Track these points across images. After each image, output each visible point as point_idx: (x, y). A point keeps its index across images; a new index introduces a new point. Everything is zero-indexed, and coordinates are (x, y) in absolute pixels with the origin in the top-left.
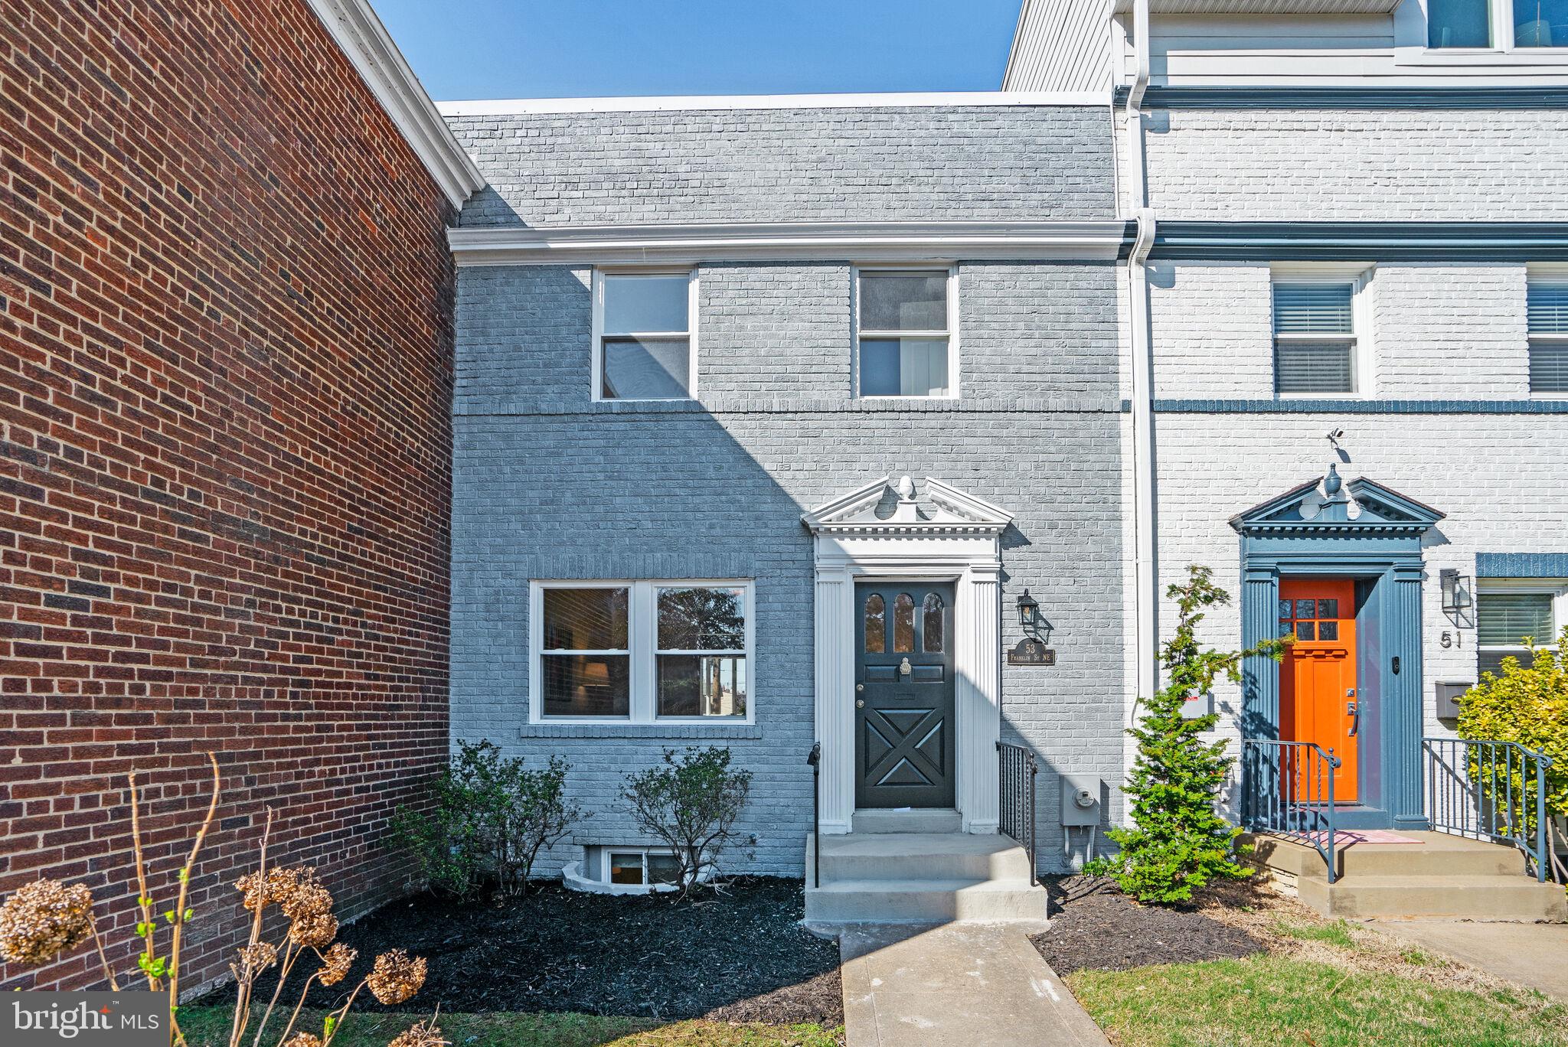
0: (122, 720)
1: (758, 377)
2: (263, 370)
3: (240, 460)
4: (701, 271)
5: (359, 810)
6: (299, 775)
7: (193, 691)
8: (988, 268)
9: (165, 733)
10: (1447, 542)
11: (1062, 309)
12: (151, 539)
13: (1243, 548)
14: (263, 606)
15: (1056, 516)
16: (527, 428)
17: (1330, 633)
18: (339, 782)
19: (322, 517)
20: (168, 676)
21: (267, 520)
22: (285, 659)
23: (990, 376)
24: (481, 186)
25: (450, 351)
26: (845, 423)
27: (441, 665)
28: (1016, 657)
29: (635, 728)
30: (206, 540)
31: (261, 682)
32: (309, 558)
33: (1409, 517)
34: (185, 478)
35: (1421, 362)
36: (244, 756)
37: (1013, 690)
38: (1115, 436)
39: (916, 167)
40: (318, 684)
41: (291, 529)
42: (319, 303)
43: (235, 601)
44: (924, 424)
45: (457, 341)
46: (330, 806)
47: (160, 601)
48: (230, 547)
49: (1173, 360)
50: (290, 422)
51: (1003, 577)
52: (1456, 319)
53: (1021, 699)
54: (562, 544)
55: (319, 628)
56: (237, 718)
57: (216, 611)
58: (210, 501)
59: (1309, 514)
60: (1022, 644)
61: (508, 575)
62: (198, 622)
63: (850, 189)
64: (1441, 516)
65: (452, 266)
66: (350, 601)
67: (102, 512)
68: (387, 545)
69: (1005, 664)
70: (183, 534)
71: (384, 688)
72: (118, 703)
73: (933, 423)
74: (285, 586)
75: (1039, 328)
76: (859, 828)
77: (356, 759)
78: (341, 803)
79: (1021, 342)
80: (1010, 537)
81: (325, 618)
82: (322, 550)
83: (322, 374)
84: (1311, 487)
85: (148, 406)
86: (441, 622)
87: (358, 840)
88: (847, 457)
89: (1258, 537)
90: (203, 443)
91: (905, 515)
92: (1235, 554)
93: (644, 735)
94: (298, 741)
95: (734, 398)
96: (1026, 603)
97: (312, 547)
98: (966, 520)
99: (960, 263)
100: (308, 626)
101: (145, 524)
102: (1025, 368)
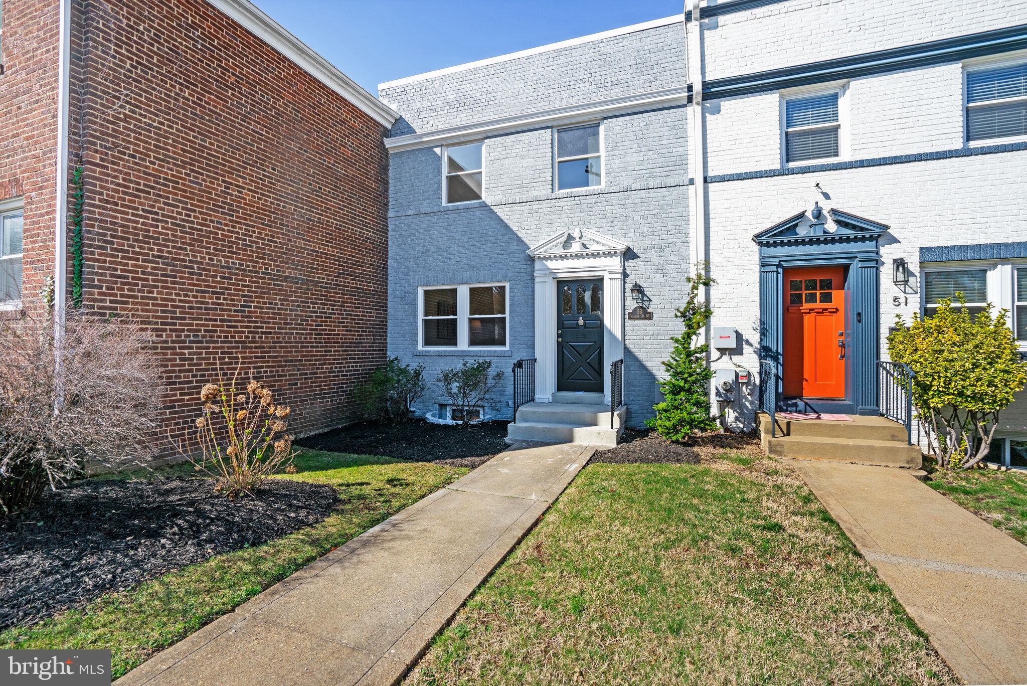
0: (256, 347)
1: (510, 187)
2: (303, 221)
3: (294, 256)
4: (486, 141)
5: (343, 384)
6: (317, 369)
7: (278, 338)
8: (618, 119)
9: (269, 352)
10: (897, 241)
11: (656, 134)
12: (264, 288)
13: (760, 253)
14: (304, 306)
15: (654, 242)
16: (416, 220)
17: (827, 298)
18: (334, 372)
19: (326, 271)
20: (270, 333)
21: (305, 275)
22: (312, 325)
23: (619, 174)
24: (398, 117)
25: (387, 190)
26: (549, 205)
27: (383, 325)
28: (633, 316)
29: (458, 351)
30: (282, 286)
31: (302, 334)
32: (321, 287)
33: (868, 230)
34: (275, 265)
35: (880, 134)
36: (296, 361)
37: (631, 333)
38: (685, 198)
39: (582, 75)
40: (325, 334)
41: (314, 277)
42: (325, 190)
43: (293, 306)
44: (586, 201)
45: (390, 185)
46: (330, 381)
47: (267, 308)
48: (291, 287)
49: (720, 153)
50: (313, 238)
51: (625, 275)
52: (907, 104)
53: (635, 337)
54: (430, 270)
55: (326, 313)
56: (293, 347)
57: (286, 310)
58: (284, 272)
59: (803, 231)
60: (635, 309)
61: (409, 285)
62: (280, 314)
63: (551, 91)
64: (888, 227)
65: (388, 153)
66: (339, 302)
67: (249, 281)
68: (356, 277)
69: (627, 320)
70: (275, 285)
71: (354, 335)
72: (254, 342)
73: (591, 201)
74: (311, 299)
75: (645, 146)
76: (555, 401)
77: (342, 363)
78: (335, 380)
79: (635, 155)
80: (629, 254)
81: (328, 309)
82: (326, 283)
83: (326, 216)
84: (802, 215)
85: (263, 244)
86: (384, 307)
87: (342, 395)
88: (550, 221)
89: (769, 247)
90: (281, 252)
91: (576, 247)
92: (756, 256)
93: (462, 355)
94: (317, 356)
95: (501, 198)
96: (638, 289)
97: (322, 283)
98: (606, 248)
99: (606, 118)
100: (321, 312)
101: (262, 283)
102: (637, 168)
